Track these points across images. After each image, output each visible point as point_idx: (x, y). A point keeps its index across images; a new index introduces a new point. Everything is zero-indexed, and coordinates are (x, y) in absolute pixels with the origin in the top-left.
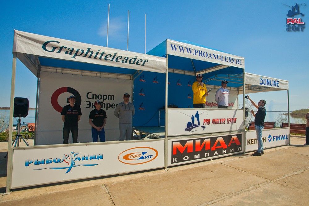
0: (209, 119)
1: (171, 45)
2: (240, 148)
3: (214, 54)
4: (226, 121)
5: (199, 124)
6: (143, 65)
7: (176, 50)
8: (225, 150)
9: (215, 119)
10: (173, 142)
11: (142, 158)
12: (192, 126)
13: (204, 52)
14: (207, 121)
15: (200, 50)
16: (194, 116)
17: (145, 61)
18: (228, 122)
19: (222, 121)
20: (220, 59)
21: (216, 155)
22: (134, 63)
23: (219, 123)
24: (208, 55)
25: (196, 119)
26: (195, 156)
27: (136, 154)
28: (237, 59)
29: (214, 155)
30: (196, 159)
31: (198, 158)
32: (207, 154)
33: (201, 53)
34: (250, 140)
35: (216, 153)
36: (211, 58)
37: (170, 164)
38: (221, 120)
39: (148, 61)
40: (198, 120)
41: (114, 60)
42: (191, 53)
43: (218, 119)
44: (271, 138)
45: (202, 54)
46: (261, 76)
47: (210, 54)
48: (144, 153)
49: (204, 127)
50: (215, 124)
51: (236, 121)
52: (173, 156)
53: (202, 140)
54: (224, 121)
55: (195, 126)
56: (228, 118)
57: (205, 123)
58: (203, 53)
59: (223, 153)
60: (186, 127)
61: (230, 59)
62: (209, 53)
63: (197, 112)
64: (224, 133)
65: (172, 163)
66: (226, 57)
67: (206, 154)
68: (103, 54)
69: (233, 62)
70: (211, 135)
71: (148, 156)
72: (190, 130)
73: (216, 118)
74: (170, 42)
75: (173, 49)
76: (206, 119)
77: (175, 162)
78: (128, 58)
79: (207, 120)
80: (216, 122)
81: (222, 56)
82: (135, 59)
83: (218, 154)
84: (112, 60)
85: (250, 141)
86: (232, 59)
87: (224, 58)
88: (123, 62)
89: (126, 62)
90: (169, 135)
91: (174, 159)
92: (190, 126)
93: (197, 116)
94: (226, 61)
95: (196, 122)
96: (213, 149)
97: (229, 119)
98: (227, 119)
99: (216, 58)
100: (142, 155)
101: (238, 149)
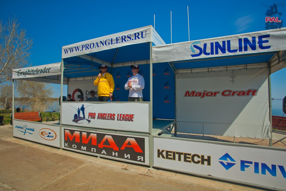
0: (95, 114)
1: (65, 50)
2: (142, 157)
3: (101, 42)
4: (116, 117)
5: (84, 117)
6: (49, 72)
7: (67, 52)
8: (117, 153)
9: (101, 114)
10: (65, 129)
11: (48, 136)
12: (78, 118)
13: (91, 44)
14: (92, 115)
15: (86, 44)
16: (80, 109)
17: (49, 69)
18: (119, 119)
19: (110, 117)
20: (109, 44)
21: (104, 154)
22: (44, 72)
23: (107, 118)
24: (95, 45)
25: (81, 112)
26: (82, 147)
27: (46, 133)
28: (135, 34)
29: (102, 153)
30: (83, 150)
31: (84, 150)
32: (94, 150)
33: (87, 47)
34: (163, 151)
35: (104, 152)
36: (98, 47)
37: (63, 147)
38: (109, 115)
39: (50, 69)
40: (84, 113)
41: (37, 73)
42: (78, 50)
43: (104, 114)
44: (229, 161)
45: (89, 47)
46: (195, 42)
47: (97, 43)
48: (50, 133)
49: (89, 121)
50: (102, 119)
51: (133, 119)
52: (65, 142)
53: (89, 134)
54: (112, 117)
55: (81, 119)
56: (120, 113)
57: (90, 117)
58: (89, 45)
59: (113, 155)
60: (73, 118)
61: (124, 37)
62: (95, 42)
63: (83, 105)
64: (114, 132)
65: (65, 146)
66: (117, 38)
67: (92, 149)
68: (33, 71)
69: (129, 39)
70: (96, 131)
71: (52, 136)
72: (76, 122)
73: (103, 112)
74: (64, 48)
75: (65, 53)
76: (91, 112)
77: (66, 147)
78: (42, 69)
79: (93, 113)
80: (102, 116)
81: (112, 39)
82: (45, 69)
83: (106, 154)
84: (36, 74)
85: (164, 154)
86: (126, 36)
87: (114, 40)
88: (40, 73)
89: (41, 73)
90: (62, 123)
91: (66, 143)
92: (77, 118)
93: (83, 109)
94: (117, 43)
95: (81, 115)
96: (100, 146)
97: (121, 115)
98: (118, 115)
99: (104, 44)
100: (48, 135)
101: (138, 157)
